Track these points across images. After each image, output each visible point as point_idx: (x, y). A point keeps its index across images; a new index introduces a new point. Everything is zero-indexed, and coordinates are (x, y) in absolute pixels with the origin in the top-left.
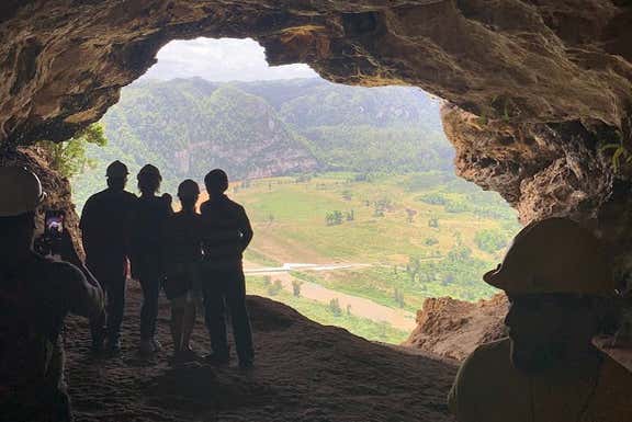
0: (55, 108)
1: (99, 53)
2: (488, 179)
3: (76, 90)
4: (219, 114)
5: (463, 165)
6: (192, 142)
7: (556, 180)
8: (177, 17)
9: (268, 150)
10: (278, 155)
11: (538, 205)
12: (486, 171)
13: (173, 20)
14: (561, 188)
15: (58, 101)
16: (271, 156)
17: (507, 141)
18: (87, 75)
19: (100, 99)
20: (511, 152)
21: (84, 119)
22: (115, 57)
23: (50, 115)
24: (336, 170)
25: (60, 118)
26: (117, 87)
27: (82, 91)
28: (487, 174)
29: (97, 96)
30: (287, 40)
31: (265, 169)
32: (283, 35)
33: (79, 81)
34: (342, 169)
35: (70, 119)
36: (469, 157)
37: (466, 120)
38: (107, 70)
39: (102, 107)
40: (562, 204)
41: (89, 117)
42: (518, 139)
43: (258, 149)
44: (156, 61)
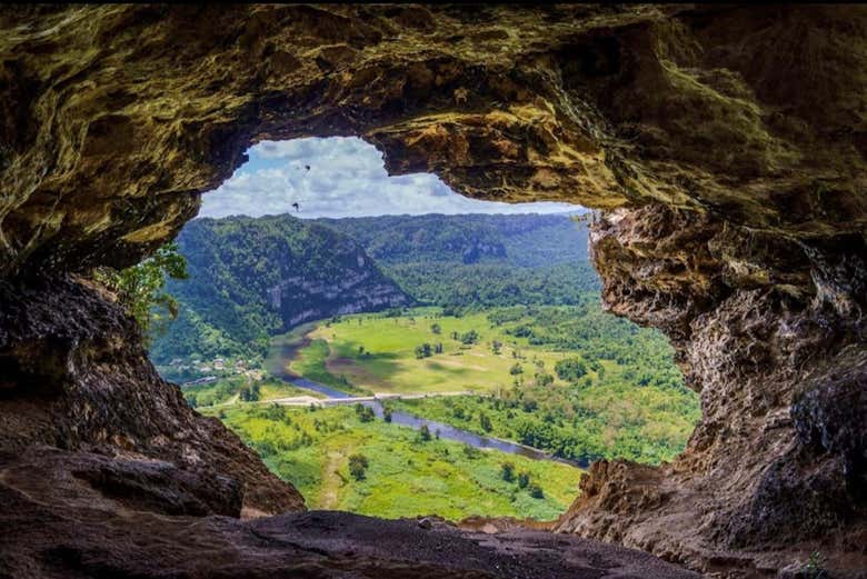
0: (102, 216)
1: (162, 132)
2: (648, 314)
3: (133, 190)
4: (310, 252)
5: (612, 298)
6: (284, 278)
7: (750, 315)
8: (277, 77)
9: (358, 286)
10: (368, 291)
11: (730, 345)
12: (642, 305)
13: (272, 81)
14: (761, 326)
15: (107, 205)
16: (360, 292)
17: (677, 269)
18: (146, 167)
19: (173, 208)
20: (679, 282)
21: (152, 238)
22: (188, 143)
23: (96, 226)
24: (425, 305)
25: (112, 233)
26: (195, 194)
27: (144, 192)
28: (646, 309)
29: (167, 204)
30: (412, 141)
31: (355, 305)
32: (408, 134)
33: (136, 177)
34: (430, 304)
35: (130, 237)
36: (620, 289)
37: (626, 244)
38: (178, 163)
39: (175, 222)
40: (764, 344)
41: (160, 234)
42: (692, 266)
43: (347, 285)
44: (246, 159)
